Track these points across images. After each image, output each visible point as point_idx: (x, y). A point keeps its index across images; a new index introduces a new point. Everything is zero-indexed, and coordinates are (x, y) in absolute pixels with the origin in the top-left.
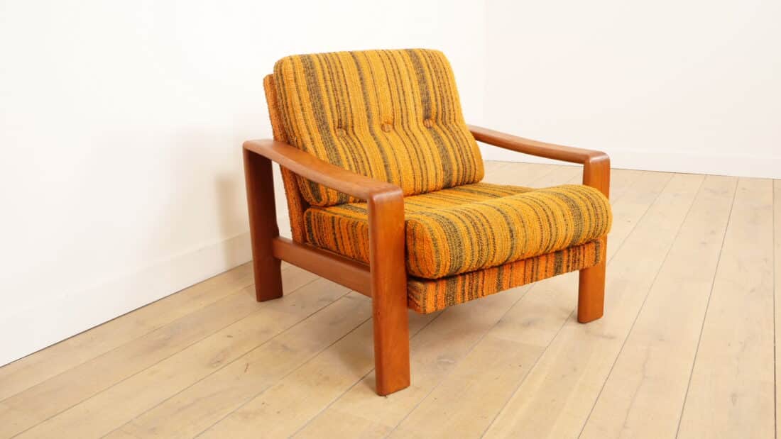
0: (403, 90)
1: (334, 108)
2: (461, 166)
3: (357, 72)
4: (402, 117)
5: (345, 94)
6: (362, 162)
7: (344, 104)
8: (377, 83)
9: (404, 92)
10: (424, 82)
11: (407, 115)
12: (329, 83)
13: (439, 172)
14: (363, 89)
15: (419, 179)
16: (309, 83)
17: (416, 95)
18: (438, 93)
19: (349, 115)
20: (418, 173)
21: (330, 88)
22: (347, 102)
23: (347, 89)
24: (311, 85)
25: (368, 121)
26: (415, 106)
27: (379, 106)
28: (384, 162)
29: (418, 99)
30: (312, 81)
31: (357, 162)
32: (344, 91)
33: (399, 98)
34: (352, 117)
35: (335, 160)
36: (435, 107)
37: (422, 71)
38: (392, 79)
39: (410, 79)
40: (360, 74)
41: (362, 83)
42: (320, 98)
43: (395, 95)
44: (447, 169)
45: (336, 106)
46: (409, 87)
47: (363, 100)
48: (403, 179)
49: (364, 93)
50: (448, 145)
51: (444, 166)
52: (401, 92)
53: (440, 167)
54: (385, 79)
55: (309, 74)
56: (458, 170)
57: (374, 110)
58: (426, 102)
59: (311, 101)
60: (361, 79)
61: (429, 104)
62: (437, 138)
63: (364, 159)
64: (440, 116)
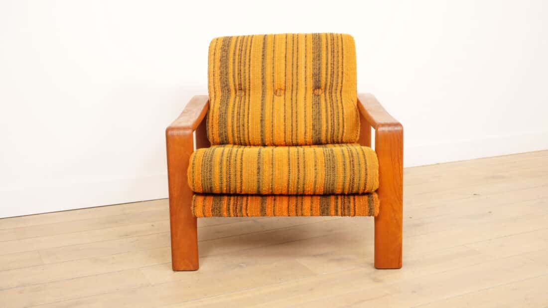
0: (297, 64)
1: (236, 75)
2: (330, 127)
3: (261, 50)
4: (292, 86)
5: (247, 66)
6: (244, 115)
7: (245, 72)
8: (276, 59)
9: (297, 67)
10: (319, 60)
11: (297, 84)
12: (237, 57)
13: (308, 130)
14: (263, 62)
15: (289, 133)
16: (222, 57)
17: (308, 69)
18: (329, 68)
19: (247, 81)
20: (289, 129)
21: (237, 61)
22: (247, 71)
23: (249, 62)
24: (223, 58)
25: (262, 87)
26: (306, 78)
27: (273, 76)
28: (262, 117)
29: (310, 72)
30: (225, 55)
31: (239, 115)
32: (247, 63)
33: (293, 70)
34: (249, 82)
35: (224, 112)
36: (324, 79)
37: (320, 51)
38: (289, 56)
39: (306, 56)
40: (263, 52)
41: (263, 58)
42: (227, 67)
43: (289, 68)
44: (316, 129)
45: (238, 74)
46: (303, 62)
47: (260, 71)
48: (275, 132)
49: (263, 66)
50: (324, 110)
51: (314, 126)
52: (295, 66)
53: (310, 127)
54: (283, 55)
55: (224, 51)
56: (327, 131)
57: (269, 79)
58: (317, 76)
59: (220, 69)
60: (263, 55)
61: (319, 77)
62: (317, 104)
63: (246, 113)
64: (328, 87)
